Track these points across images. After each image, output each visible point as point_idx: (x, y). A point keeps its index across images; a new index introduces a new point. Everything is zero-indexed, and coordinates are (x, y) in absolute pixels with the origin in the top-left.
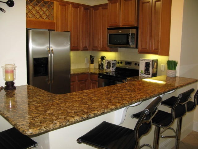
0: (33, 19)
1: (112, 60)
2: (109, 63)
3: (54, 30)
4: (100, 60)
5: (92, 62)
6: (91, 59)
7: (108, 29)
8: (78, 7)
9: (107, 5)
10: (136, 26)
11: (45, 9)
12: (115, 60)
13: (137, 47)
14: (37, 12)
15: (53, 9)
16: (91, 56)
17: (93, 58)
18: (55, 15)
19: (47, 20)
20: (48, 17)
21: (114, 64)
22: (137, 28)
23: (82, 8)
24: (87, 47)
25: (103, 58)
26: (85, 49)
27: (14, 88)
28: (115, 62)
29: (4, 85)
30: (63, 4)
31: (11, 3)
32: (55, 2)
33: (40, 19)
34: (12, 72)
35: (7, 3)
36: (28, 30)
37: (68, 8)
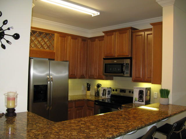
0: (35, 48)
1: (108, 88)
2: (104, 90)
3: (54, 60)
4: (96, 87)
5: (89, 89)
6: (87, 87)
7: (104, 59)
8: (76, 39)
9: (103, 37)
10: (130, 56)
11: (46, 40)
12: (110, 88)
13: (131, 76)
14: (39, 42)
15: (54, 40)
16: (88, 84)
17: (90, 86)
19: (48, 50)
20: (48, 47)
21: (109, 91)
22: (131, 59)
23: (80, 40)
24: (84, 75)
25: (99, 86)
26: (82, 77)
28: (110, 90)
29: (5, 112)
30: (63, 35)
31: (16, 36)
32: (56, 34)
33: (41, 49)
34: (14, 99)
35: (13, 36)
36: (30, 59)
37: (67, 39)
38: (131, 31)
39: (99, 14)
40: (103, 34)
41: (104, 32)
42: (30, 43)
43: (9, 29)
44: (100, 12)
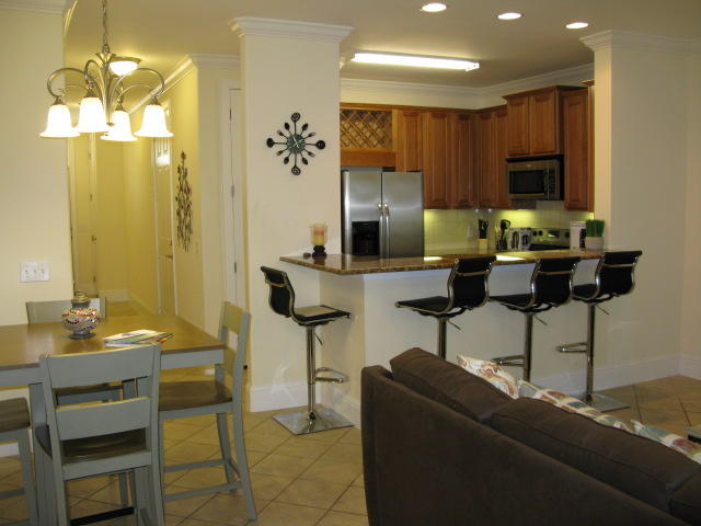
0: (351, 148)
1: (522, 229)
2: (515, 234)
3: (392, 169)
4: (498, 229)
5: (483, 234)
6: (480, 229)
7: (509, 161)
8: (443, 116)
9: (504, 107)
10: (558, 152)
11: (375, 126)
12: (529, 229)
13: (562, 197)
14: (359, 133)
15: (391, 125)
16: (480, 222)
17: (486, 226)
18: (395, 135)
19: (379, 148)
20: (381, 141)
21: (525, 237)
22: (561, 158)
23: (454, 117)
24: (467, 201)
25: (504, 225)
26: (463, 205)
27: (325, 255)
28: (528, 233)
29: (311, 251)
30: (412, 113)
31: (321, 145)
32: (395, 112)
33: (365, 146)
34: (322, 233)
35: (317, 145)
36: (342, 172)
37: (422, 119)
38: (560, 95)
39: (477, 66)
40: (504, 102)
41: (505, 97)
42: (341, 136)
43: (310, 136)
44: (480, 62)
